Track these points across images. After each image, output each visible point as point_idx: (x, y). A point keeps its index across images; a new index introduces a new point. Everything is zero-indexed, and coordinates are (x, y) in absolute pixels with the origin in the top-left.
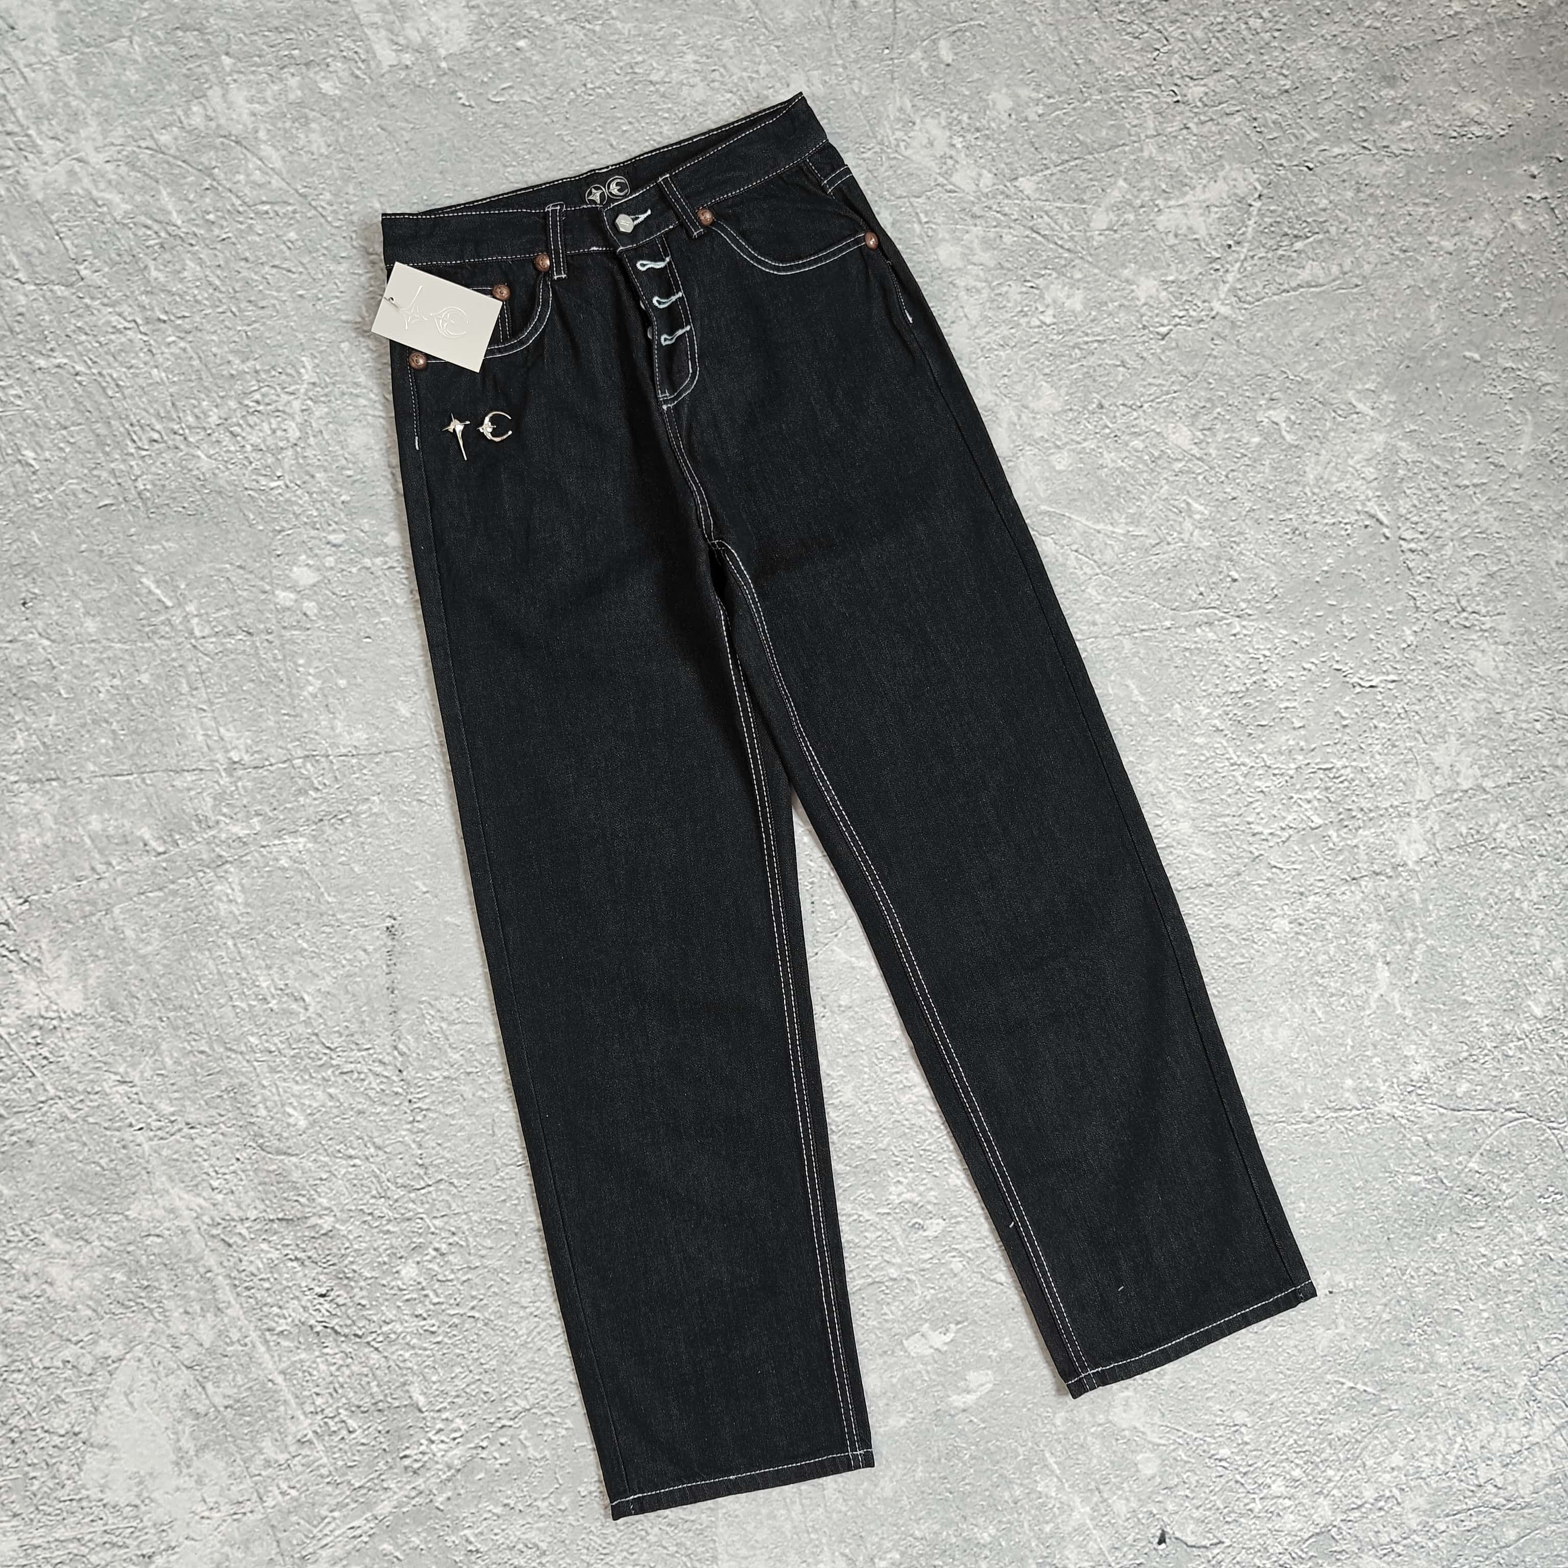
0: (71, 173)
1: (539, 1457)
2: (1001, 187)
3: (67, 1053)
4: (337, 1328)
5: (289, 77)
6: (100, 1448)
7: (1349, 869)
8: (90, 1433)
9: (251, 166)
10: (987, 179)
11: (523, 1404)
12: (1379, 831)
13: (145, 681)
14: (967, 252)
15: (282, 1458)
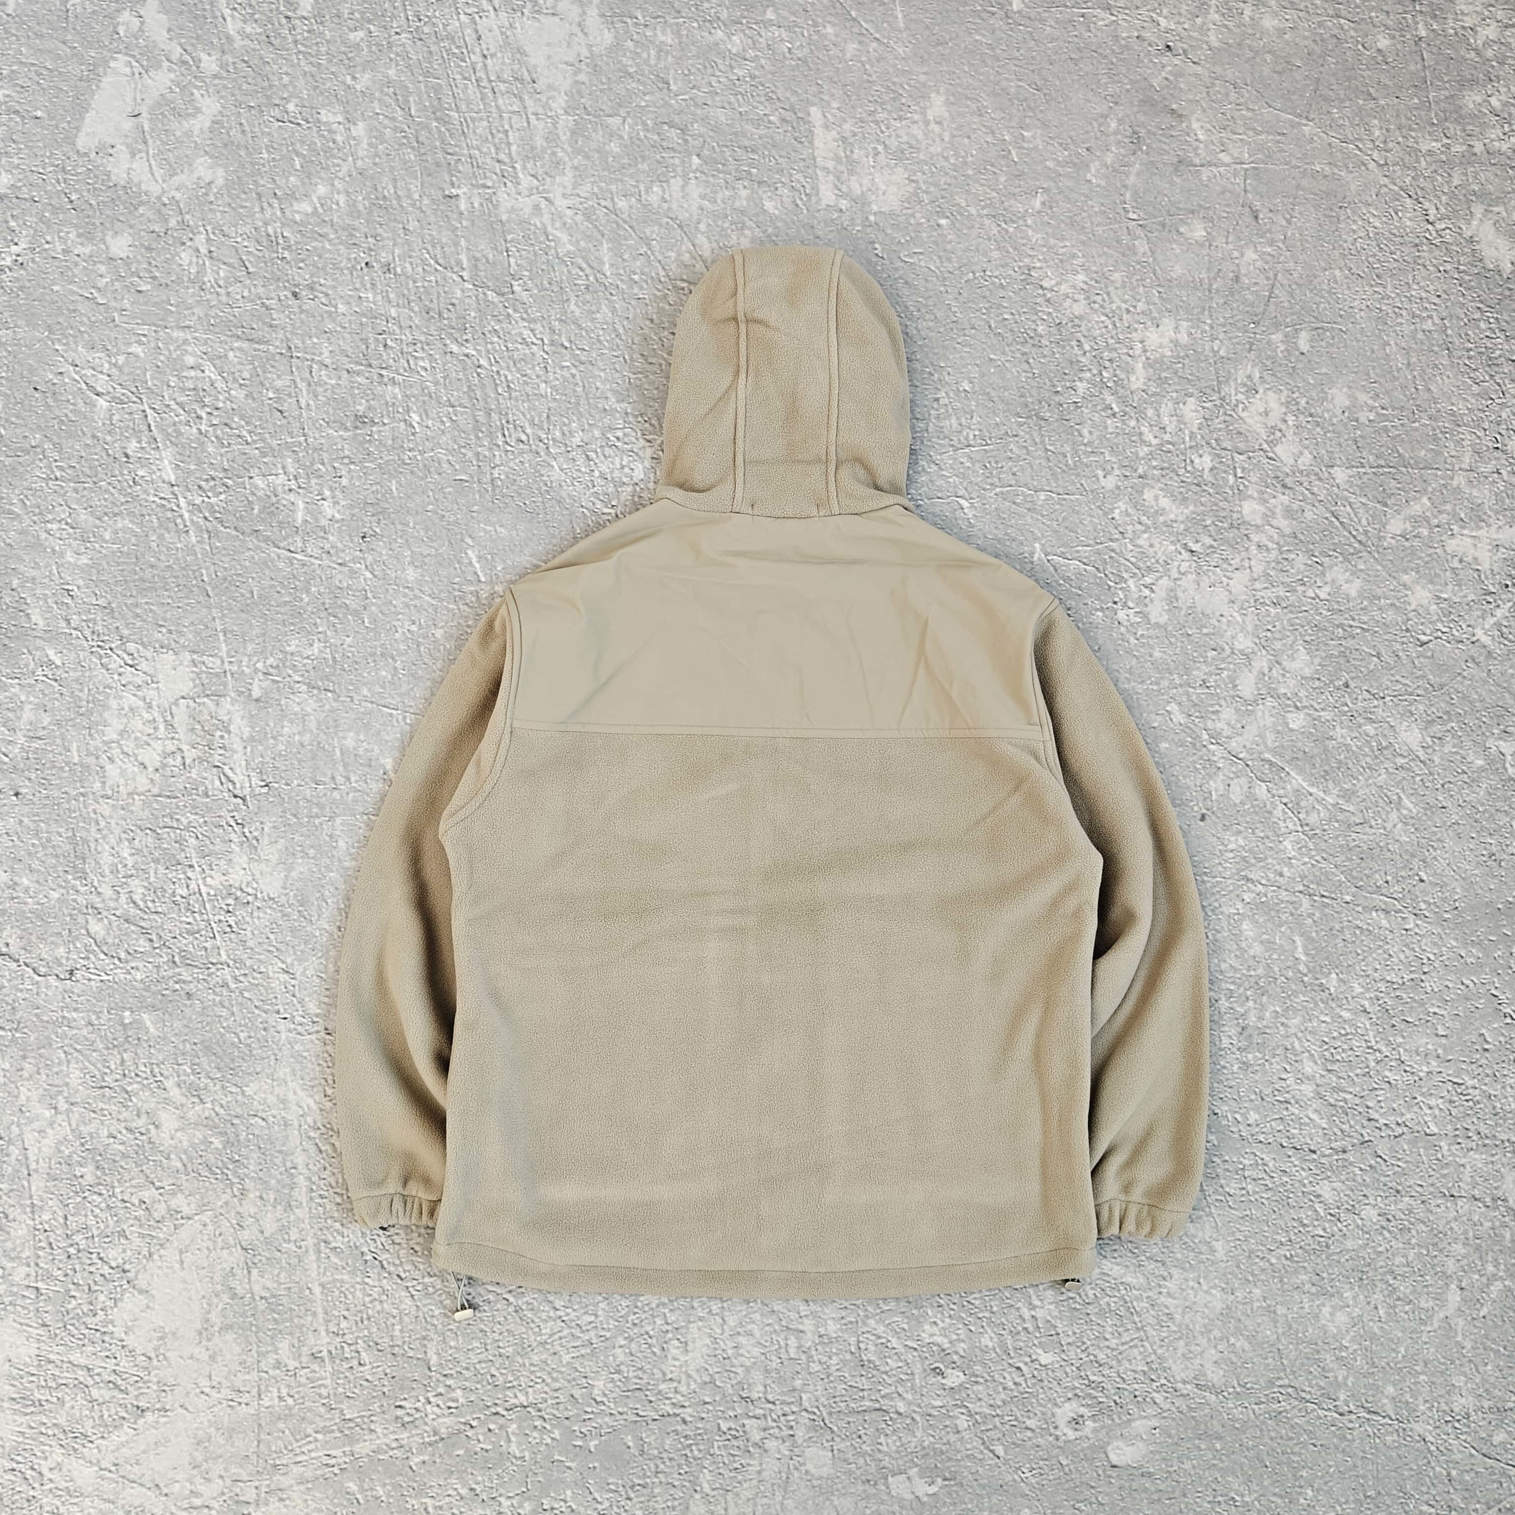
0: (537, 207)
1: (518, 1455)
2: (1317, 469)
3: (249, 929)
4: (385, 1263)
5: (741, 187)
6: (141, 1292)
7: (1450, 1185)
8: (136, 1276)
9: (684, 248)
10: (1306, 459)
11: (522, 1399)
12: (1490, 1159)
13: (438, 636)
14: (1269, 513)
15: (292, 1364)
